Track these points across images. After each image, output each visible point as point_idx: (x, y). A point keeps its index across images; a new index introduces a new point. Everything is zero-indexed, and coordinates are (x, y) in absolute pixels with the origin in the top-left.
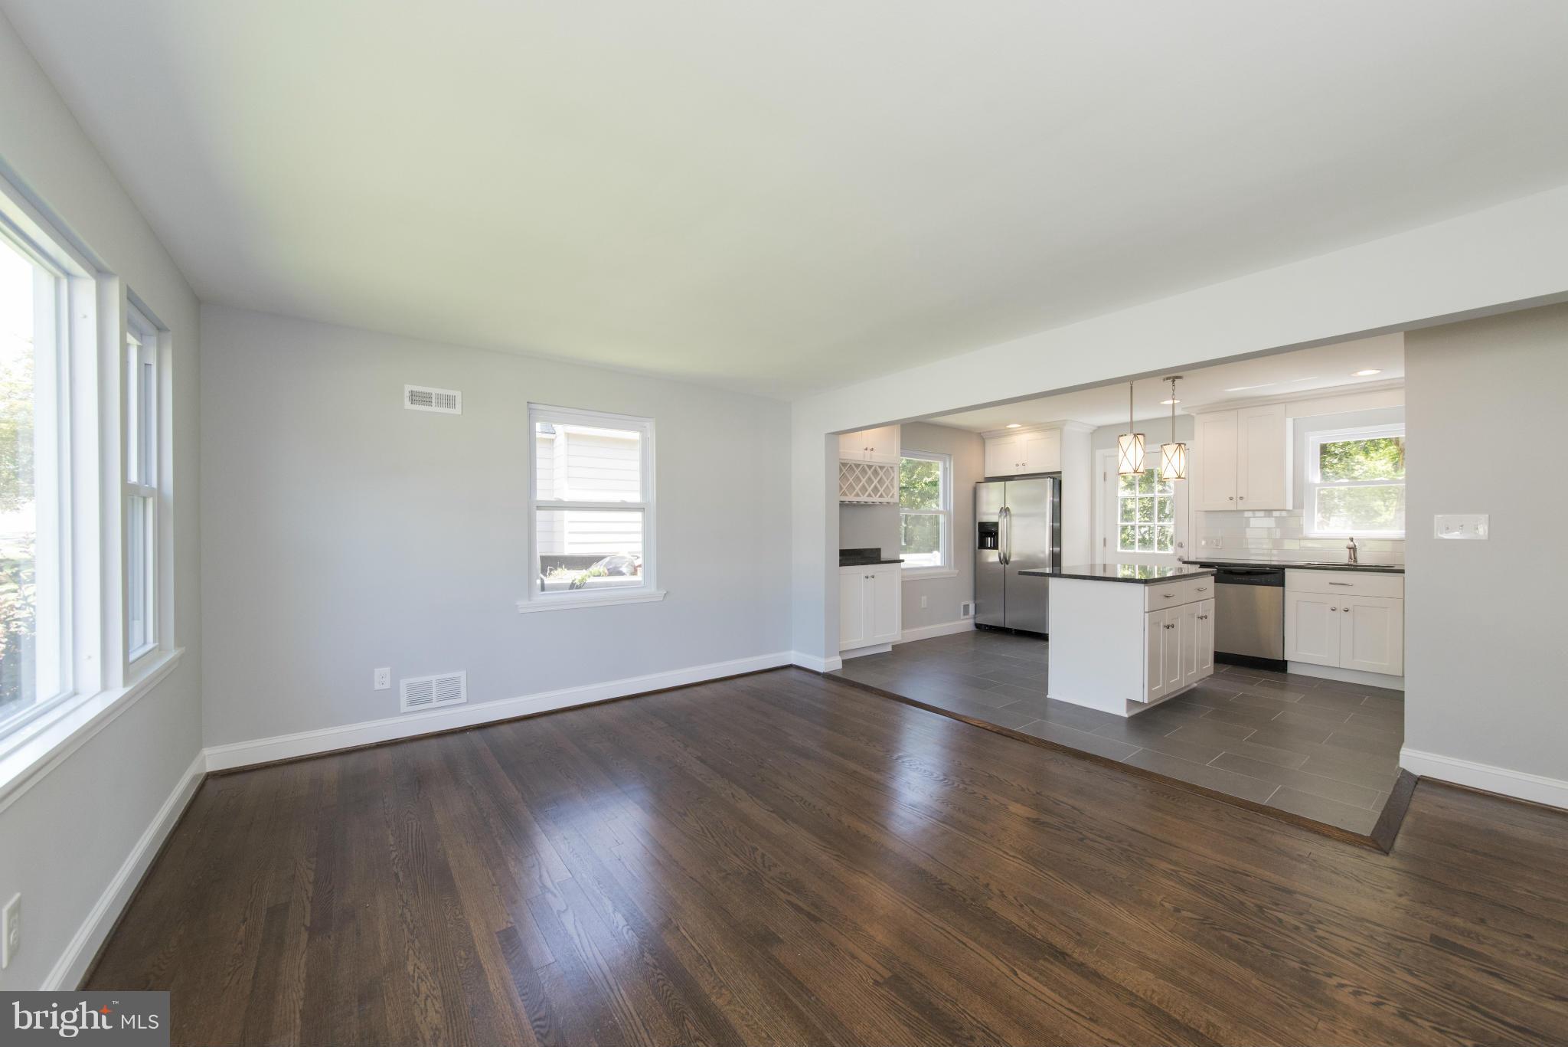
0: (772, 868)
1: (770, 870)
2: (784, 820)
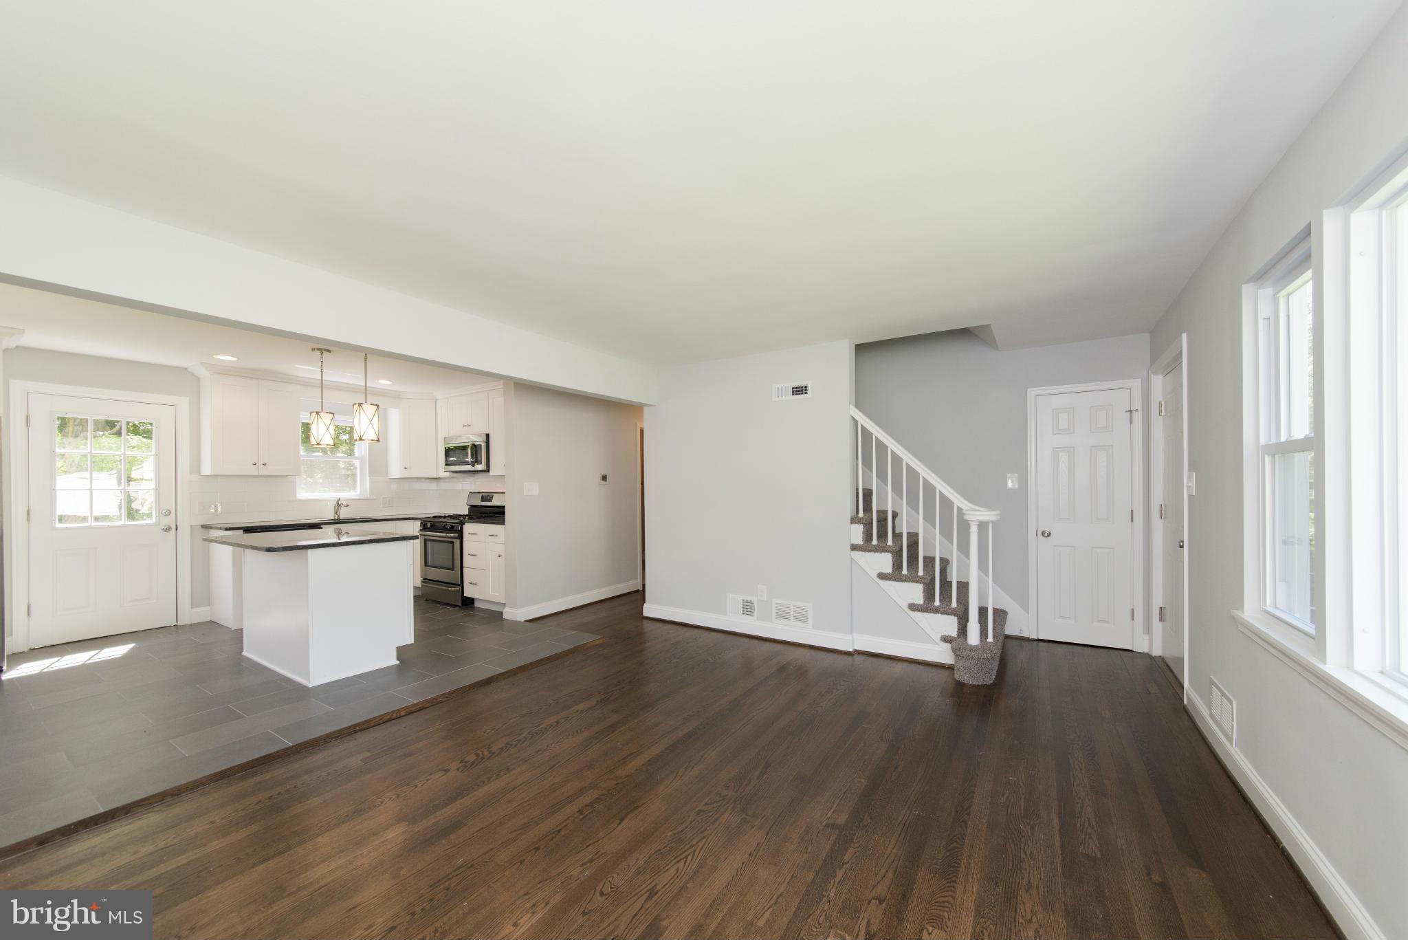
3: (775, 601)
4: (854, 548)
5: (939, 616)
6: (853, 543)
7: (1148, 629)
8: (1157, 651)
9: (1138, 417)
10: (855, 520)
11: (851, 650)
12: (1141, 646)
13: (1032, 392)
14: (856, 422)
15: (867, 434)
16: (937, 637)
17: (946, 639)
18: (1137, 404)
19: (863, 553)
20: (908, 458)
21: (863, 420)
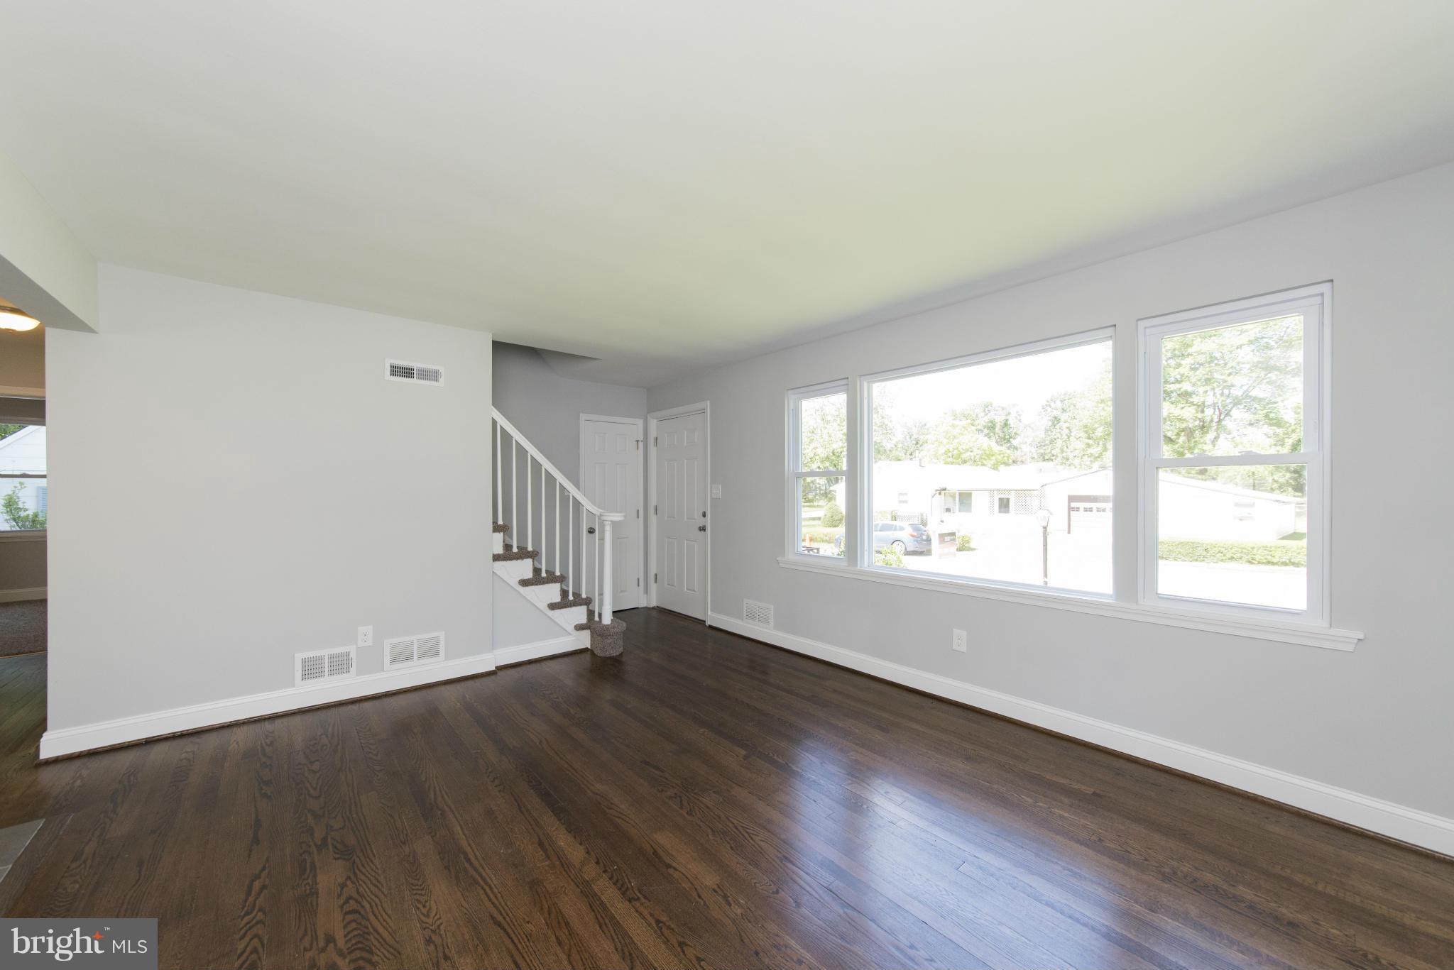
0: (673, 795)
1: (676, 794)
2: (655, 853)
3: (388, 643)
4: (496, 558)
5: (574, 609)
6: (495, 553)
7: (646, 591)
8: (654, 603)
9: (641, 445)
10: (497, 528)
11: (494, 669)
12: (642, 603)
13: (583, 416)
14: (494, 423)
15: (506, 437)
16: (571, 628)
17: (579, 628)
18: (641, 438)
19: (505, 562)
20: (546, 464)
21: (502, 422)
